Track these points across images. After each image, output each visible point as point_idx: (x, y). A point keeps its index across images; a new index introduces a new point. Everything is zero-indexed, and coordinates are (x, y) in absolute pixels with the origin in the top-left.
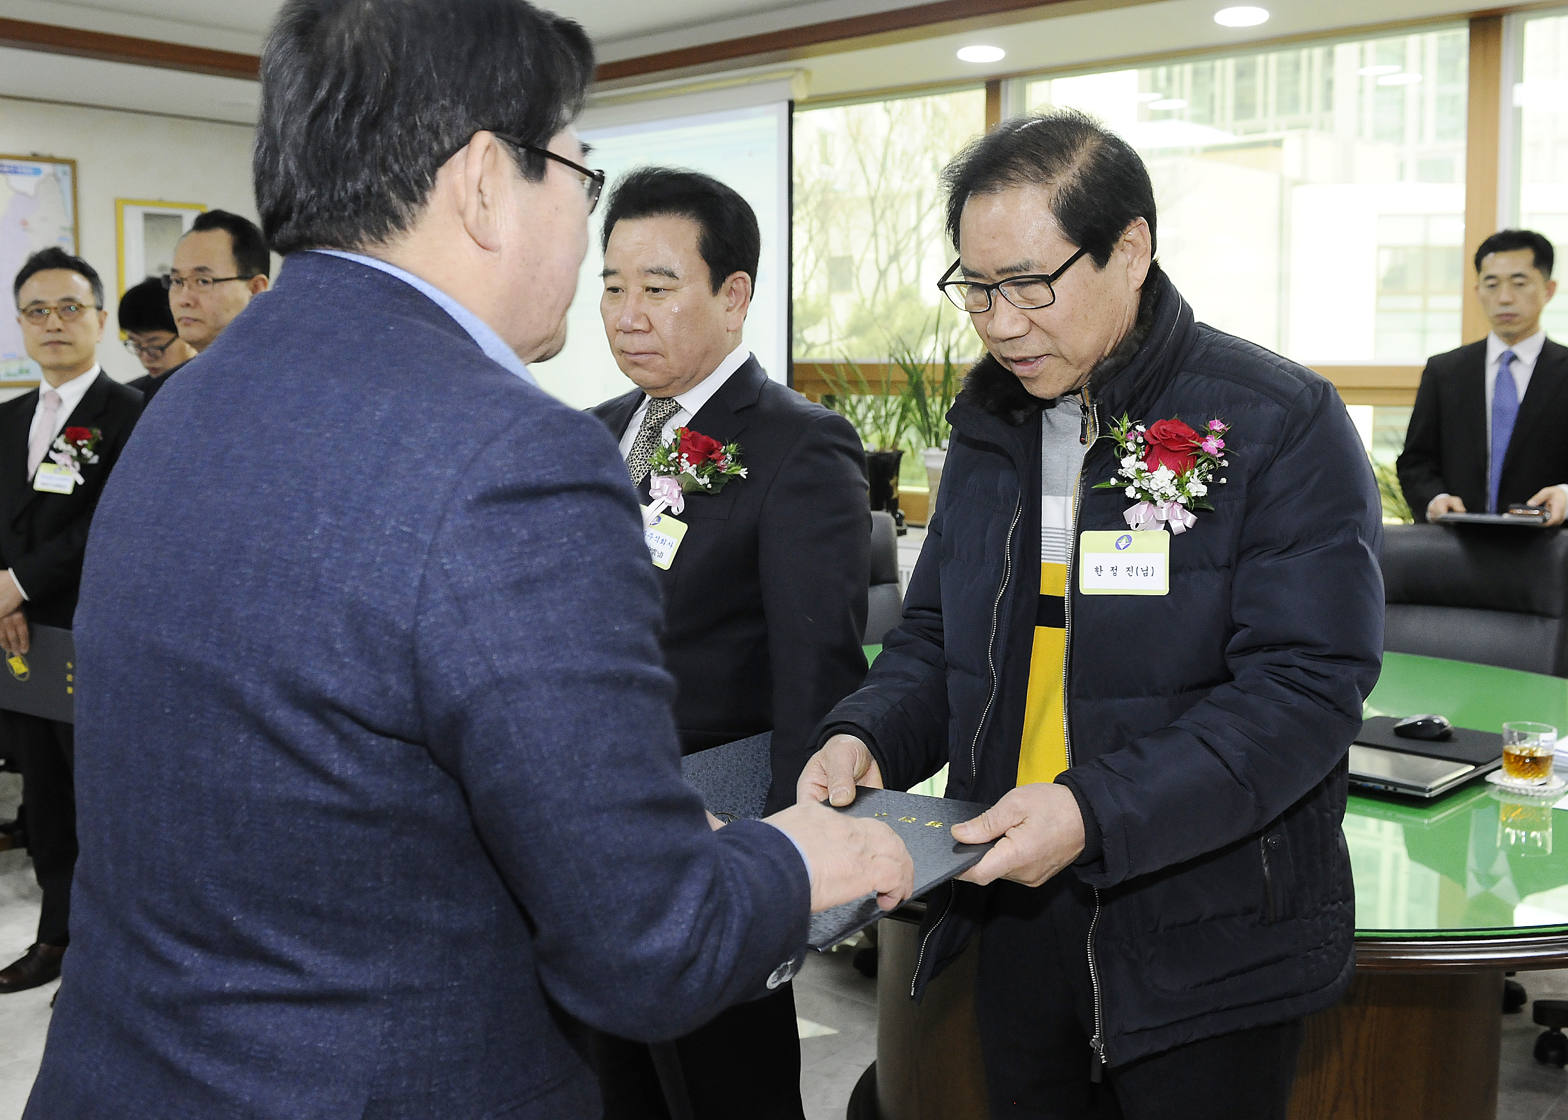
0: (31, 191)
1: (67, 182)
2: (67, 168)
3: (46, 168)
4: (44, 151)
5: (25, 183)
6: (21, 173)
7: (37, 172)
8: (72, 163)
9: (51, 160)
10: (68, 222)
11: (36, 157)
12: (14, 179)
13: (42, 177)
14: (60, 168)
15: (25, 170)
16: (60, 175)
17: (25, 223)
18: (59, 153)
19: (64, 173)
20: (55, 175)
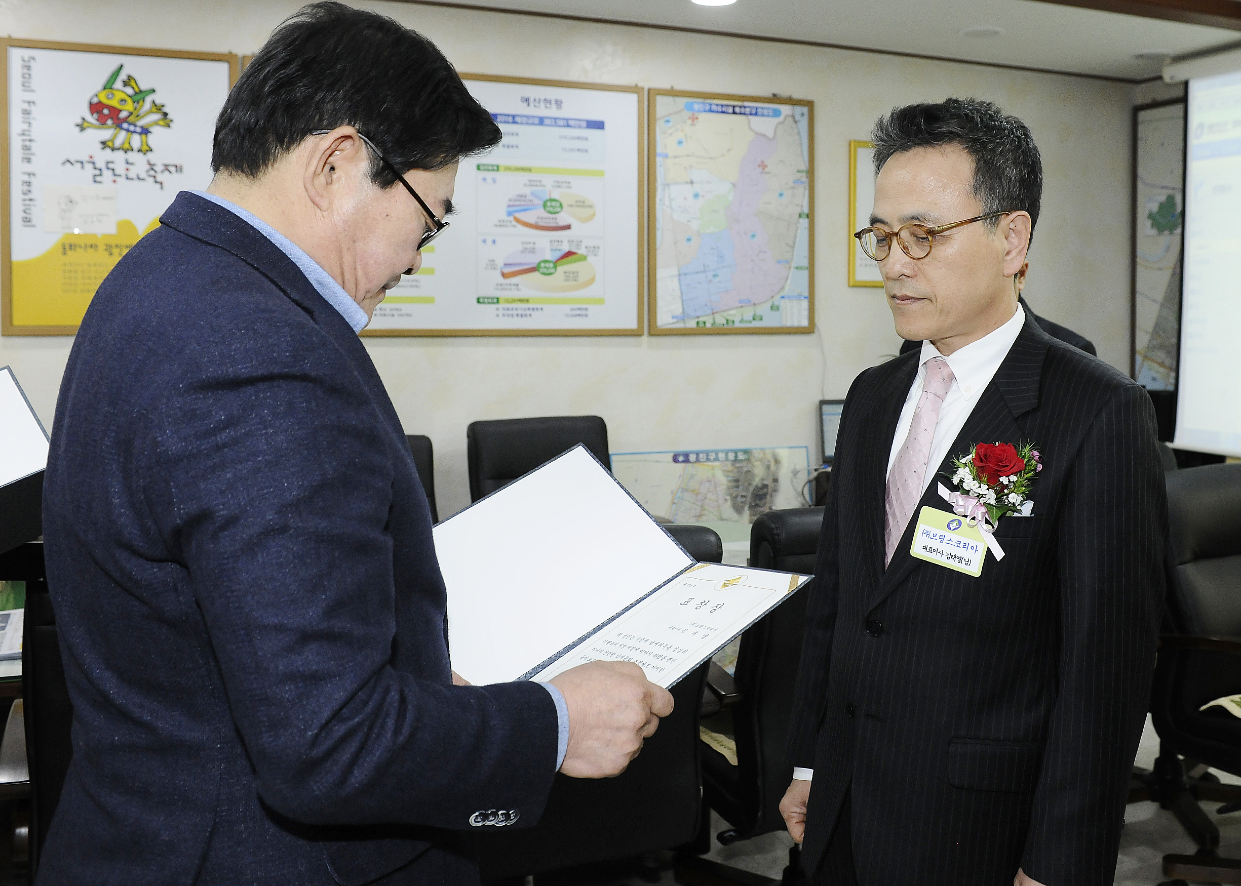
0: (770, 134)
1: (804, 123)
2: (805, 110)
3: (785, 109)
4: (784, 92)
5: (765, 125)
6: (763, 115)
7: (777, 113)
8: (809, 104)
9: (790, 101)
10: (804, 165)
11: (775, 99)
12: (757, 122)
13: (781, 119)
14: (798, 110)
15: (765, 112)
16: (798, 117)
17: (763, 166)
18: (796, 96)
19: (803, 115)
20: (793, 117)
